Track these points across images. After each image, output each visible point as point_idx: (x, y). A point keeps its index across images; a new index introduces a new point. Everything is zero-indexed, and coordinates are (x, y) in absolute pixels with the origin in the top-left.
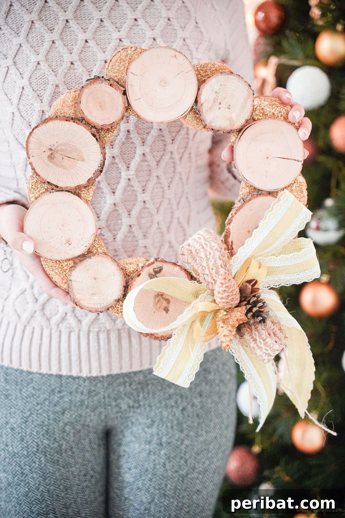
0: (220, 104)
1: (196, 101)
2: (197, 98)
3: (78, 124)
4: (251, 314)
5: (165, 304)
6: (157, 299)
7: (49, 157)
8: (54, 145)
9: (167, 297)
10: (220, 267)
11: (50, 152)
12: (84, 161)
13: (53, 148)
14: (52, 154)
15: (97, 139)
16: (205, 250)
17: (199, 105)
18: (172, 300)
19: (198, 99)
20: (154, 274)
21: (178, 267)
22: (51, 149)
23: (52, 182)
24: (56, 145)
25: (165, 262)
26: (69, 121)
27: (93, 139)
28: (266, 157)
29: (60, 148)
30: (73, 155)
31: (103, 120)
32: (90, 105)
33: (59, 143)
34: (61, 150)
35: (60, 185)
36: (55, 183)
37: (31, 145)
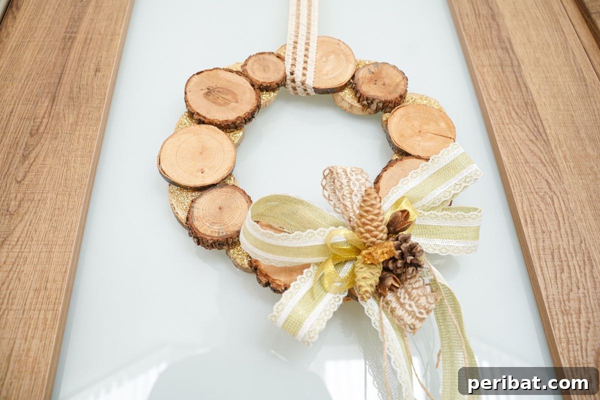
0: (376, 81)
1: (353, 77)
2: (354, 75)
3: (240, 75)
7: (204, 94)
8: (212, 87)
11: (207, 91)
12: (238, 103)
13: (211, 88)
14: (209, 92)
15: (254, 89)
17: (356, 79)
19: (356, 76)
22: (208, 89)
23: (201, 113)
24: (215, 87)
26: (232, 72)
27: (250, 89)
28: (418, 131)
29: (217, 90)
30: (229, 97)
31: (263, 78)
32: (255, 67)
33: (218, 86)
34: (218, 91)
35: (208, 117)
36: (204, 115)
37: (191, 84)
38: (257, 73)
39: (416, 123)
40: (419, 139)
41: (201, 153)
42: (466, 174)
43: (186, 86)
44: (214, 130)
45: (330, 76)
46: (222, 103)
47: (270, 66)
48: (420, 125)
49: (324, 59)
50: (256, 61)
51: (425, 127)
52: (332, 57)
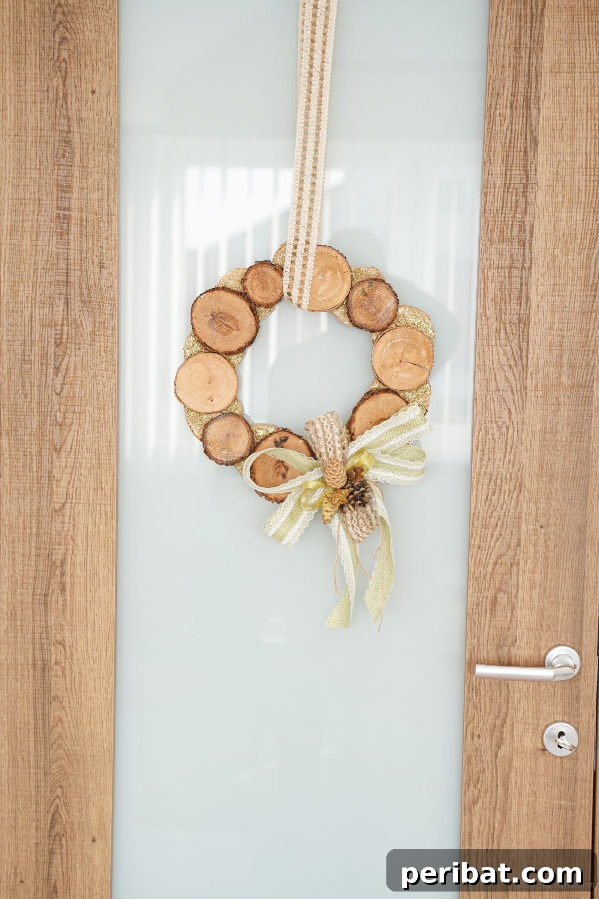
1: (347, 299)
2: (348, 296)
3: (241, 298)
4: (352, 496)
5: (283, 470)
6: (278, 465)
7: (209, 321)
8: (215, 312)
9: (286, 465)
10: (337, 449)
11: (210, 317)
12: (239, 331)
13: (215, 314)
14: (213, 319)
15: (253, 313)
16: (324, 432)
17: (349, 302)
18: (290, 468)
19: (349, 298)
20: (279, 441)
21: (302, 440)
22: (212, 315)
23: (207, 343)
24: (218, 312)
25: (292, 433)
26: (232, 293)
27: (250, 314)
28: (399, 360)
29: (220, 315)
30: (230, 324)
31: (262, 298)
32: (254, 284)
33: (220, 310)
34: (221, 318)
35: (214, 347)
36: (210, 345)
37: (197, 309)
38: (256, 292)
39: (399, 351)
40: (397, 369)
41: (210, 383)
42: (417, 432)
43: (192, 311)
44: (219, 359)
45: (325, 298)
46: (225, 331)
47: (269, 282)
48: (402, 354)
49: (320, 277)
50: (255, 274)
51: (407, 355)
52: (329, 273)
